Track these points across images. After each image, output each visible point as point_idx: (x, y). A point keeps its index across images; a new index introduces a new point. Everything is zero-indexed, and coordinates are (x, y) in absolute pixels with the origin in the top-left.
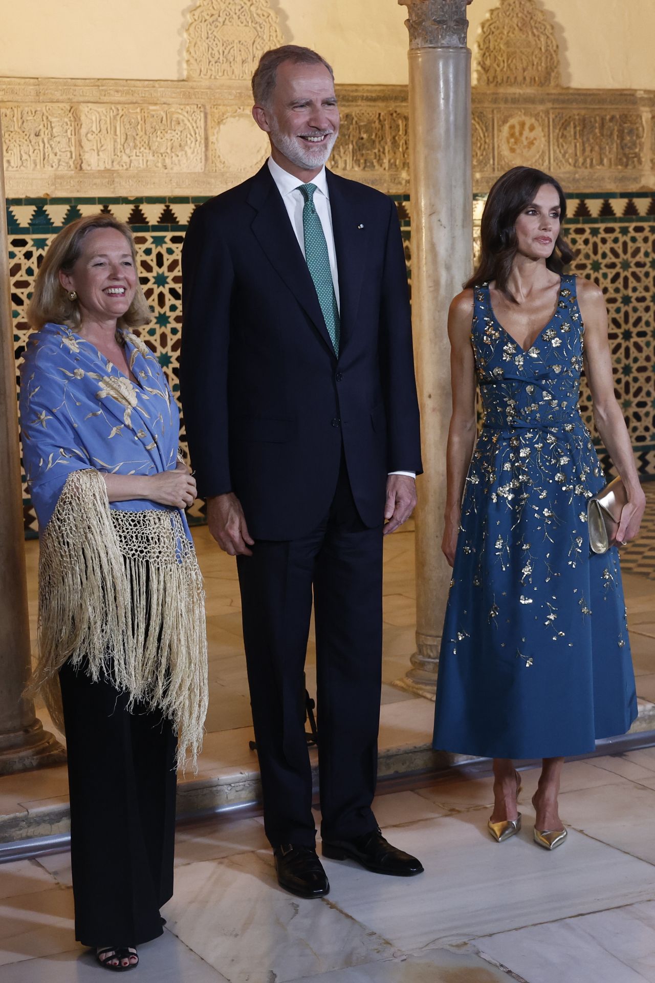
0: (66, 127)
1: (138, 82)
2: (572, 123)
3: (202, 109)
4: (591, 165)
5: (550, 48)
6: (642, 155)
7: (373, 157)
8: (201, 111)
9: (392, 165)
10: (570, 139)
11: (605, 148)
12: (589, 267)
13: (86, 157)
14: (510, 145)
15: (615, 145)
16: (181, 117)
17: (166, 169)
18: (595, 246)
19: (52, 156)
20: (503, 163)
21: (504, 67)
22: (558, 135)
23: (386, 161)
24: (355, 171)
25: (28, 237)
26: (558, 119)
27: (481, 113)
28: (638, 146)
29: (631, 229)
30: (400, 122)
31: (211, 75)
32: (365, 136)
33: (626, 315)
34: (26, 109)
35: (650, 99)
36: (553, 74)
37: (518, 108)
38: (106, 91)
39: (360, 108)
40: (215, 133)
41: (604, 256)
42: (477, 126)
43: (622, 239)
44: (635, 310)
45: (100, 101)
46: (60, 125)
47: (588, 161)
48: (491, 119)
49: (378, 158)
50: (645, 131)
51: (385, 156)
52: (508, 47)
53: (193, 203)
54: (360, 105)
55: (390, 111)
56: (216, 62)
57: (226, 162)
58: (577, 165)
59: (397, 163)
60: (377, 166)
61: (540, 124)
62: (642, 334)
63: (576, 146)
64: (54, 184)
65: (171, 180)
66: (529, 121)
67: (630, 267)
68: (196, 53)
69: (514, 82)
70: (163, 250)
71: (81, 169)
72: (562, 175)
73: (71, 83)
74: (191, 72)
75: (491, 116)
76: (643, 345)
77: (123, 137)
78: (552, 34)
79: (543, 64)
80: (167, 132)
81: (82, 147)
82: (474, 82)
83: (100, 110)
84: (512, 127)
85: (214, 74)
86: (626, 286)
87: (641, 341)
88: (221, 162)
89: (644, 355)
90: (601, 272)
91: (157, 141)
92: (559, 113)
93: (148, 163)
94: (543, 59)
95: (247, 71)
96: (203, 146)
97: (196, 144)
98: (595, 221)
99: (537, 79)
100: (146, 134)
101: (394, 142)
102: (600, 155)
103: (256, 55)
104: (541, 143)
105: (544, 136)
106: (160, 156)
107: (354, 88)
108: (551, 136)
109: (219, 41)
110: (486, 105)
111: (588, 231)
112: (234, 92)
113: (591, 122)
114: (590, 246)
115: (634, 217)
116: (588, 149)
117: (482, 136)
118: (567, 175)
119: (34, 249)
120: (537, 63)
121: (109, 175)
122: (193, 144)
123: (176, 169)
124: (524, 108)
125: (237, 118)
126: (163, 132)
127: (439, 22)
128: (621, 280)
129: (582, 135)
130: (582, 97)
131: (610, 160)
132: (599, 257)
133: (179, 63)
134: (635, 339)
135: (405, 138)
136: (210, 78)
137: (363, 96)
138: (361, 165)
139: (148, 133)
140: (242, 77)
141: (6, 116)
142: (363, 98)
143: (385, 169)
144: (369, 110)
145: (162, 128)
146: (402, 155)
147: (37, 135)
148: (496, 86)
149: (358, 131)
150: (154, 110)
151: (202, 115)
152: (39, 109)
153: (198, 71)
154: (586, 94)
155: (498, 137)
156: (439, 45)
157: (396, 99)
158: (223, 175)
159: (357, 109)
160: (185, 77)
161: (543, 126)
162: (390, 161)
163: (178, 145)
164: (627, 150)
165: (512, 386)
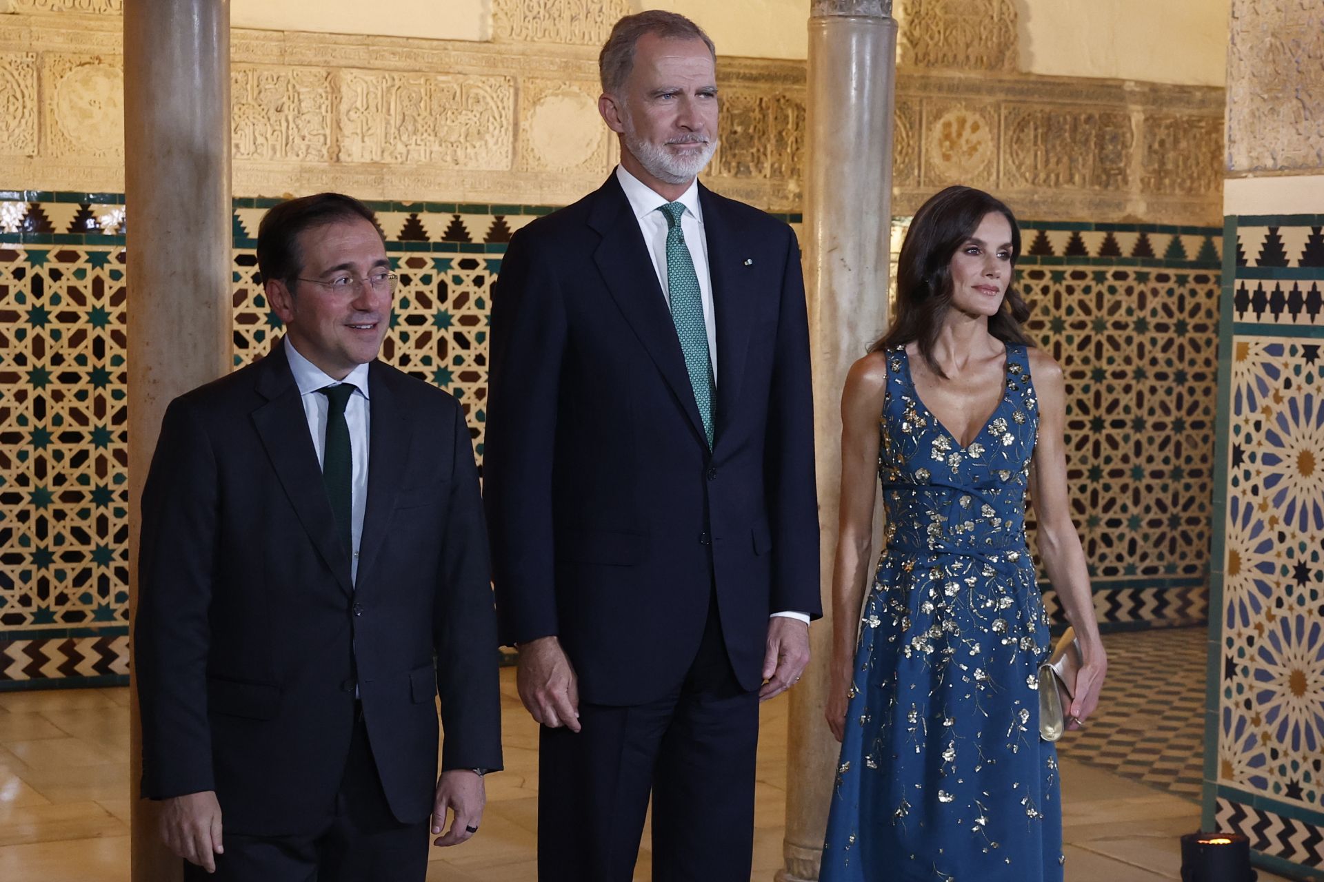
0: (319, 101)
1: (424, 42)
2: (1032, 123)
3: (512, 83)
4: (1057, 183)
5: (1005, 17)
6: (1128, 171)
7: (749, 158)
8: (510, 86)
9: (777, 172)
10: (1028, 145)
11: (1078, 159)
12: (1048, 325)
13: (345, 143)
14: (944, 149)
15: (1091, 156)
16: (481, 92)
17: (457, 164)
18: (1058, 296)
19: (298, 140)
20: (932, 175)
21: (939, 40)
22: (1012, 139)
23: (767, 165)
24: (723, 178)
26: (1013, 116)
27: (905, 103)
28: (1124, 159)
29: (1109, 275)
30: (790, 112)
31: (527, 36)
32: (739, 129)
33: (1098, 395)
34: (266, 73)
35: (1144, 94)
36: (1008, 54)
37: (956, 99)
38: (377, 52)
39: (735, 90)
40: (529, 118)
41: (1070, 311)
42: (899, 122)
43: (1096, 288)
44: (1110, 389)
45: (368, 66)
46: (311, 97)
47: (1053, 176)
48: (917, 113)
49: (756, 161)
50: (1136, 137)
51: (766, 159)
52: (946, 13)
53: (492, 213)
54: (735, 86)
55: (776, 95)
56: (534, 18)
57: (542, 159)
58: (1036, 181)
59: (783, 169)
60: (754, 173)
61: (987, 123)
62: (1118, 424)
63: (1036, 155)
64: (298, 180)
65: (463, 181)
66: (971, 118)
67: (1106, 328)
68: (506, 4)
69: (953, 62)
70: (447, 278)
71: (338, 160)
72: (1014, 196)
73: (329, 40)
74: (499, 31)
75: (918, 108)
76: (1119, 439)
77: (399, 118)
79: (994, 39)
80: (460, 113)
81: (341, 129)
82: (898, 60)
83: (368, 78)
84: (948, 125)
85: (531, 34)
86: (1099, 355)
87: (1117, 434)
88: (534, 158)
89: (1120, 453)
90: (1064, 333)
91: (446, 125)
92: (1014, 109)
93: (433, 156)
94: (996, 31)
95: (577, 32)
96: (511, 133)
97: (500, 131)
98: (1058, 261)
99: (985, 59)
100: (431, 114)
101: (781, 140)
102: (1070, 169)
103: (591, 10)
104: (987, 148)
105: (992, 140)
106: (450, 145)
107: (727, 61)
108: (1002, 139)
110: (911, 92)
111: (1048, 275)
112: (558, 60)
113: (1059, 122)
114: (1051, 296)
115: (1114, 258)
116: (1053, 160)
117: (904, 135)
118: (1023, 196)
120: (986, 37)
121: (377, 169)
122: (497, 132)
123: (472, 165)
125: (560, 97)
126: (456, 113)
128: (1092, 346)
129: (1045, 141)
130: (1048, 87)
131: (1083, 176)
132: (1063, 311)
133: (483, 17)
134: (1108, 430)
135: (795, 133)
136: (525, 39)
137: (739, 74)
138: (731, 170)
139: (434, 114)
140: (570, 40)
141: (236, 82)
142: (738, 76)
143: (765, 176)
144: (746, 93)
145: (454, 107)
146: (790, 158)
147: (279, 110)
148: (927, 66)
149: (729, 122)
150: (443, 82)
151: (512, 90)
152: (283, 74)
153: (509, 29)
154: (1054, 84)
155: (927, 139)
156: (853, 13)
157: (785, 78)
158: (537, 176)
159: (728, 90)
160: (490, 37)
161: (991, 125)
162: (772, 166)
163: (475, 132)
164: (1108, 164)
165: (940, 495)
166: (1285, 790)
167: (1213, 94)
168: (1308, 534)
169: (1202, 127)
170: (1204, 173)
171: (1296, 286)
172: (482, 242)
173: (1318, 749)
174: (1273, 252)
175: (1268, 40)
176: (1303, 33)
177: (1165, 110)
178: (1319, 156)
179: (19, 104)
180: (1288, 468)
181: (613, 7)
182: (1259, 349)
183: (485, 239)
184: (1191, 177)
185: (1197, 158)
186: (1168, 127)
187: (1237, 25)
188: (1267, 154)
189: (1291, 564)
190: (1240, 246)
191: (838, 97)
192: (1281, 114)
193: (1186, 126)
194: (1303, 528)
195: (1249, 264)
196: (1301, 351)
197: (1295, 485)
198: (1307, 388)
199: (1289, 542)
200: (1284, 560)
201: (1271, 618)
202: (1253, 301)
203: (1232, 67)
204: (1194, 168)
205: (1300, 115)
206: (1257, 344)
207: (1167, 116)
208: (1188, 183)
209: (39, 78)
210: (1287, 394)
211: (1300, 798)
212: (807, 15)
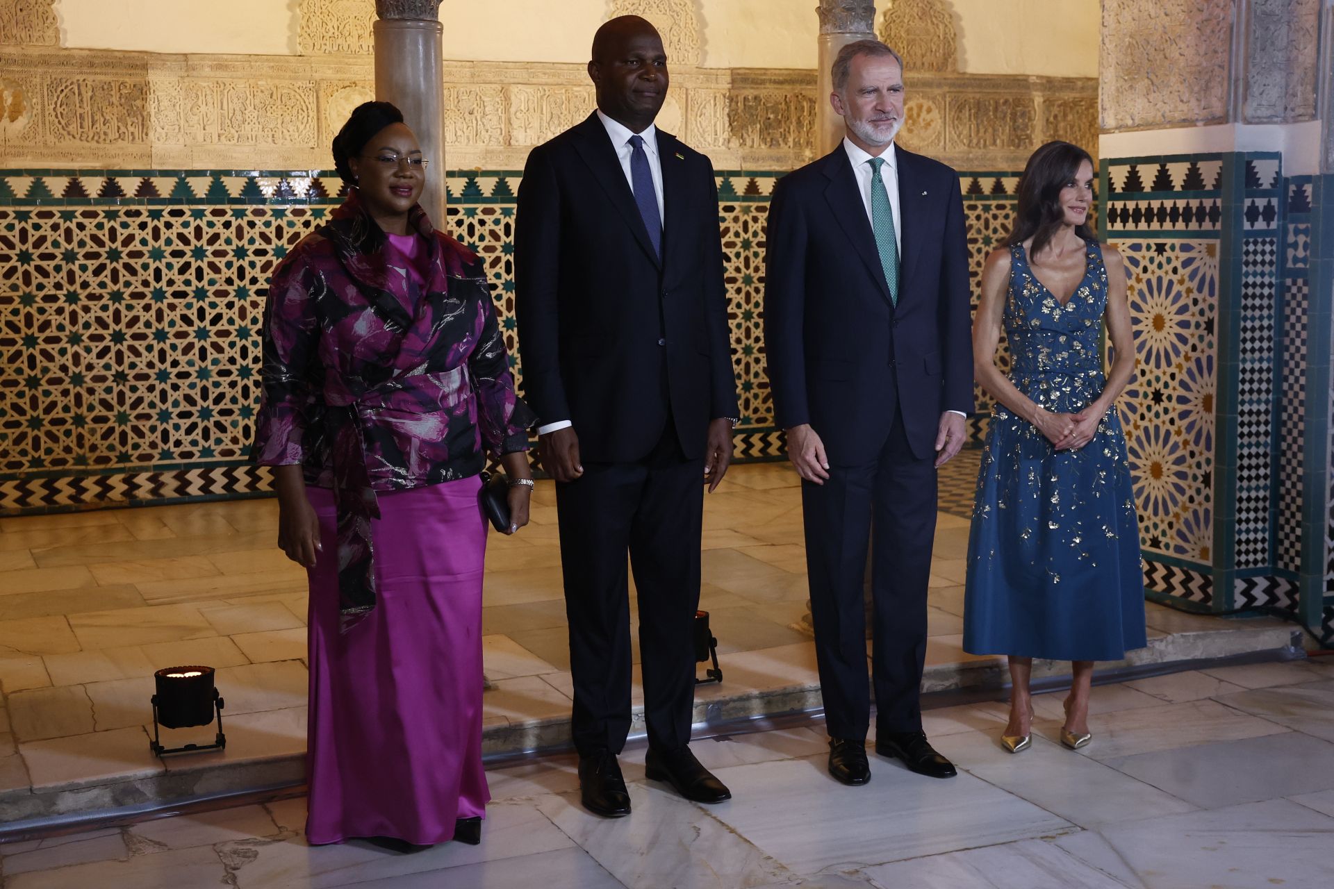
0: (497, 106)
2: (967, 106)
4: (985, 146)
5: (948, 36)
6: (1034, 137)
7: (779, 135)
9: (797, 144)
10: (965, 121)
11: (998, 129)
12: (981, 241)
13: (514, 133)
15: (1008, 127)
18: (987, 221)
19: (483, 132)
22: (954, 117)
23: (791, 139)
24: (762, 148)
25: (459, 207)
26: (954, 102)
28: (1030, 128)
30: (805, 104)
32: (772, 116)
34: (462, 89)
35: (1042, 84)
36: (950, 60)
37: (916, 91)
38: (534, 73)
39: (768, 90)
41: (995, 231)
45: (527, 82)
46: (492, 103)
47: (982, 141)
49: (783, 137)
50: (1038, 113)
51: (790, 135)
52: (908, 34)
54: (767, 88)
55: (796, 93)
58: (971, 145)
59: (802, 142)
60: (783, 145)
61: (937, 107)
63: (970, 128)
64: (484, 158)
66: (927, 104)
71: (510, 144)
73: (502, 66)
77: (549, 115)
78: (950, 22)
79: (941, 51)
81: (512, 125)
83: (528, 90)
84: (911, 109)
92: (954, 97)
94: (941, 46)
98: (987, 198)
99: (934, 64)
101: (799, 122)
102: (993, 136)
103: (674, 42)
104: (938, 124)
105: (940, 118)
107: (763, 71)
108: (947, 118)
111: (980, 208)
113: (985, 105)
114: (982, 221)
116: (982, 131)
118: (961, 153)
119: (465, 218)
120: (935, 50)
124: (922, 92)
127: (848, 10)
129: (976, 117)
130: (977, 82)
131: (1003, 141)
132: (990, 232)
135: (809, 118)
137: (771, 79)
138: (768, 143)
139: (571, 112)
142: (770, 81)
143: (789, 147)
144: (776, 92)
145: (585, 108)
146: (806, 134)
147: (471, 113)
149: (765, 112)
150: (578, 91)
152: (473, 89)
154: (982, 79)
156: (848, 30)
157: (801, 82)
159: (764, 91)
161: (939, 109)
164: (1019, 133)
165: (1047, 335)
166: (1149, 543)
167: (1088, 83)
168: (1161, 370)
169: (1083, 105)
171: (1149, 204)
173: (1171, 514)
174: (1133, 182)
175: (1127, 39)
176: (1151, 34)
177: (1057, 94)
178: (1163, 116)
179: (305, 114)
180: (1146, 326)
182: (1125, 247)
186: (1059, 106)
187: (1106, 31)
188: (1128, 117)
189: (1150, 390)
190: (1112, 179)
192: (1137, 89)
193: (1072, 105)
194: (1158, 366)
195: (1117, 191)
196: (1154, 247)
197: (1152, 337)
198: (1159, 272)
199: (1148, 376)
200: (1145, 388)
201: (1137, 427)
202: (1121, 216)
203: (1103, 59)
205: (1150, 89)
206: (1123, 244)
207: (1059, 99)
209: (317, 97)
210: (1145, 277)
211: (1160, 548)
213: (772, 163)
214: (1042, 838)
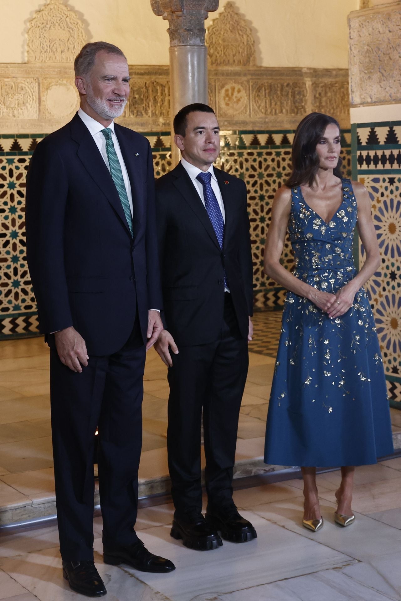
2: (263, 89)
3: (37, 81)
4: (276, 113)
5: (249, 43)
6: (306, 107)
7: (142, 109)
8: (36, 82)
9: (154, 114)
10: (262, 97)
11: (284, 103)
12: (275, 175)
14: (226, 101)
15: (290, 101)
16: (24, 85)
17: (15, 117)
18: (278, 163)
20: (221, 112)
21: (221, 54)
22: (255, 95)
23: (150, 111)
24: (131, 118)
26: (255, 86)
28: (304, 101)
30: (158, 88)
31: (42, 60)
32: (137, 96)
35: (311, 73)
36: (251, 58)
37: (230, 79)
39: (134, 79)
40: (45, 95)
41: (284, 168)
47: (274, 111)
48: (214, 86)
49: (145, 110)
50: (308, 92)
51: (149, 109)
52: (224, 42)
53: (31, 138)
54: (133, 78)
55: (152, 81)
56: (45, 52)
57: (52, 113)
58: (267, 113)
59: (157, 112)
60: (144, 115)
61: (244, 89)
63: (266, 102)
65: (18, 124)
66: (237, 87)
68: (33, 46)
69: (228, 63)
70: (13, 167)
72: (257, 120)
74: (30, 59)
75: (214, 84)
78: (250, 34)
79: (245, 52)
80: (15, 95)
84: (227, 90)
85: (45, 59)
88: (48, 113)
91: (9, 100)
92: (255, 82)
93: (4, 114)
94: (246, 49)
95: (64, 57)
96: (37, 103)
97: (33, 102)
98: (278, 147)
99: (242, 61)
100: (2, 96)
101: (155, 100)
102: (281, 107)
103: (70, 48)
104: (245, 100)
105: (247, 96)
106: (11, 109)
108: (251, 95)
109: (47, 39)
110: (211, 77)
111: (274, 154)
112: (56, 70)
113: (275, 87)
114: (276, 162)
116: (273, 104)
118: (261, 120)
120: (242, 52)
122: (32, 101)
123: (21, 117)
124: (234, 79)
125: (58, 86)
126: (13, 95)
127: (188, 30)
129: (269, 95)
130: (269, 72)
131: (287, 111)
132: (281, 169)
133: (23, 53)
135: (161, 97)
136: (42, 62)
137: (136, 72)
138: (135, 114)
139: (3, 95)
140: (61, 61)
143: (149, 116)
144: (139, 80)
145: (12, 92)
146: (160, 108)
148: (217, 65)
149: (132, 93)
150: (7, 82)
151: (37, 84)
153: (34, 58)
154: (272, 70)
155: (218, 96)
156: (188, 44)
157: (156, 73)
158: (50, 121)
160: (26, 61)
161: (246, 90)
162: (152, 111)
163: (22, 103)
164: (297, 104)
165: (317, 244)
166: (391, 370)
167: (341, 72)
168: (395, 259)
169: (336, 87)
170: (339, 106)
171: (383, 152)
172: (27, 150)
174: (373, 139)
175: (365, 47)
176: (381, 44)
177: (320, 80)
178: (390, 96)
180: (384, 231)
181: (79, 46)
182: (369, 180)
183: (29, 149)
184: (333, 108)
185: (335, 100)
186: (322, 87)
187: (352, 42)
188: (368, 97)
189: (388, 272)
190: (358, 136)
191: (184, 80)
192: (373, 79)
193: (330, 86)
194: (393, 256)
195: (362, 144)
196: (387, 180)
197: (388, 238)
198: (391, 196)
199: (387, 263)
200: (385, 271)
201: (381, 296)
202: (366, 160)
203: (351, 60)
204: (334, 104)
205: (381, 79)
206: (368, 178)
207: (321, 82)
208: (332, 111)
210: (382, 199)
211: (398, 373)
212: (169, 46)
213: (138, 127)
214: (334, 568)
